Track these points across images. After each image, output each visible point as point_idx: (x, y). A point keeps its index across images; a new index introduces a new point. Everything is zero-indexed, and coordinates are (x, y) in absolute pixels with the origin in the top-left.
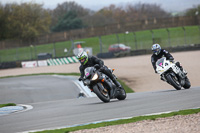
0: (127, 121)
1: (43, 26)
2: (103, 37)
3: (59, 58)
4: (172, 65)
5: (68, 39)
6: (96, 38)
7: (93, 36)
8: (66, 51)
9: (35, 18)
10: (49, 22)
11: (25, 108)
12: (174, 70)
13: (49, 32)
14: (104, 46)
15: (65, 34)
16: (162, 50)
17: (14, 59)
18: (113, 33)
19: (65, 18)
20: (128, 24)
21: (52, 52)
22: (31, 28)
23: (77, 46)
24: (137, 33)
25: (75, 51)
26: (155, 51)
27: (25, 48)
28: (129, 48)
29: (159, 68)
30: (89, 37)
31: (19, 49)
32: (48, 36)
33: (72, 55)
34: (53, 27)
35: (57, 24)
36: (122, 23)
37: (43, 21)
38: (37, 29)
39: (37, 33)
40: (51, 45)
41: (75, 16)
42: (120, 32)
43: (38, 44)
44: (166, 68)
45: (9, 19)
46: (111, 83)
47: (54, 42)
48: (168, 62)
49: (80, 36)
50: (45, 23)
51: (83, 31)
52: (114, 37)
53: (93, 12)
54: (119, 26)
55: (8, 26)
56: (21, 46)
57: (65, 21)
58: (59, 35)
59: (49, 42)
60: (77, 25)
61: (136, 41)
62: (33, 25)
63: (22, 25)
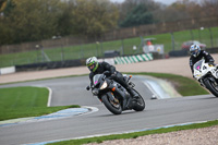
0: (202, 126)
1: (111, 22)
2: (175, 33)
3: (128, 56)
4: (211, 69)
5: (138, 35)
6: (169, 35)
7: (165, 32)
8: (135, 48)
9: (102, 13)
10: (117, 17)
11: (90, 110)
12: (214, 75)
13: (117, 27)
14: (177, 43)
15: (134, 30)
16: (202, 52)
17: (78, 56)
18: (187, 29)
19: (135, 12)
20: (203, 20)
21: (120, 50)
22: (98, 23)
23: (147, 43)
24: (213, 29)
25: (145, 49)
26: (193, 52)
27: (90, 45)
28: (204, 45)
29: (196, 72)
30: (160, 33)
31: (84, 46)
32: (115, 33)
33: (142, 53)
34: (121, 23)
35: (126, 19)
36: (196, 19)
37: (111, 15)
38: (104, 24)
39: (103, 29)
40: (119, 42)
41: (145, 10)
42: (194, 28)
43: (105, 40)
44: (204, 72)
45: (73, 13)
46: (124, 93)
47: (123, 38)
48: (207, 65)
49: (150, 32)
50: (113, 18)
51: (153, 26)
52: (187, 33)
53: (165, 6)
54: (193, 22)
55: (72, 21)
56: (86, 43)
57: (134, 16)
58: (128, 31)
59: (117, 39)
60: (147, 21)
61: (211, 38)
62: (100, 20)
63: (87, 20)
